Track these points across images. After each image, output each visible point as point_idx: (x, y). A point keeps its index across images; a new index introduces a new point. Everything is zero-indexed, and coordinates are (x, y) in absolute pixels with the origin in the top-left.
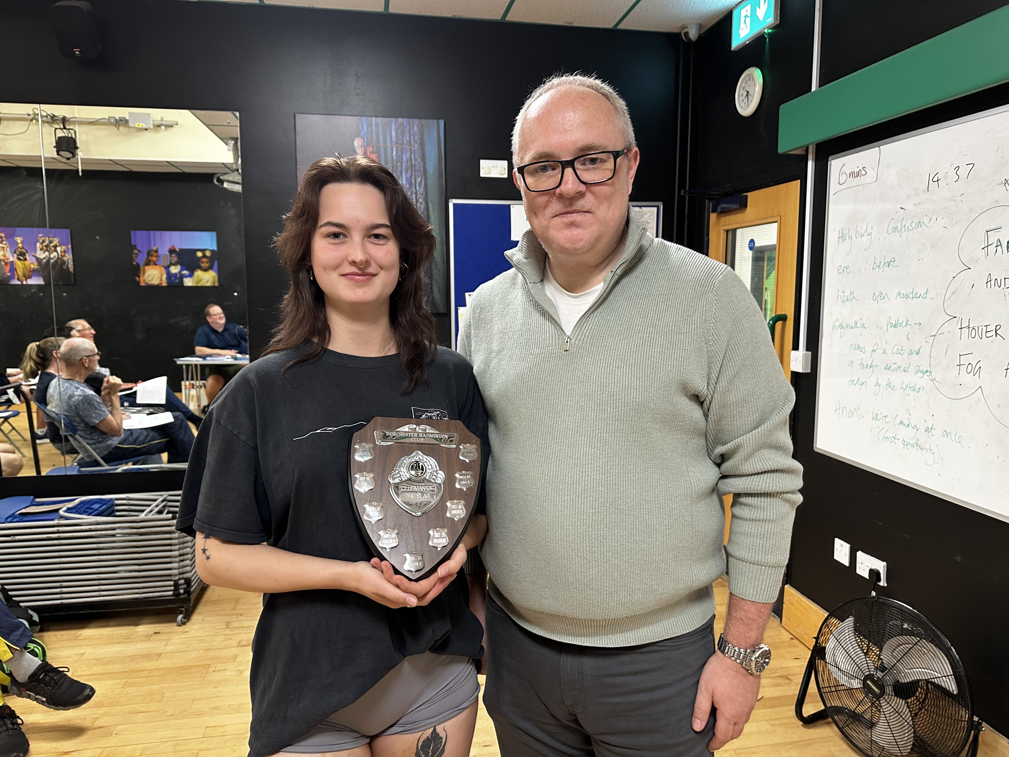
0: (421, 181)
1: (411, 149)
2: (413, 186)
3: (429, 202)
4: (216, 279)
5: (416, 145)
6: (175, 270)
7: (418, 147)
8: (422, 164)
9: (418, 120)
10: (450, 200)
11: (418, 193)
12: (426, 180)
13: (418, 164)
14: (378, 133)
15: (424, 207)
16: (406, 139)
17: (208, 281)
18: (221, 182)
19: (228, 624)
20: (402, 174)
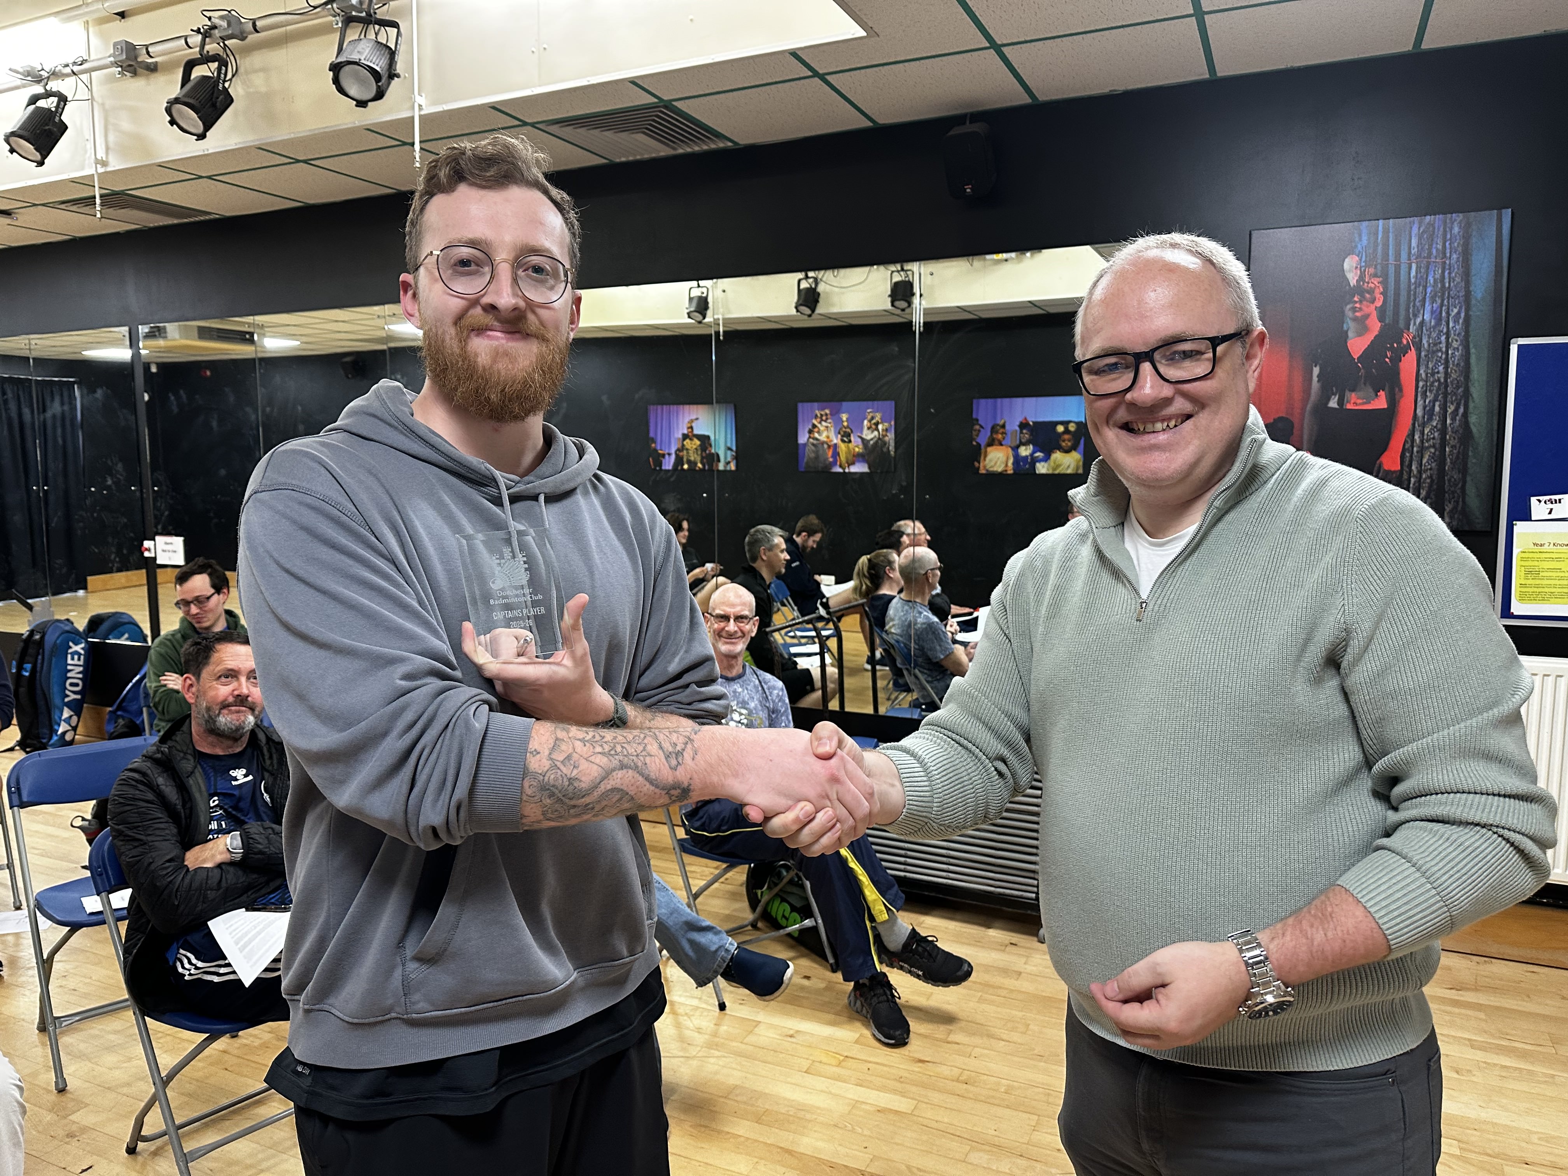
0: (1459, 313)
1: (1444, 263)
4: (1081, 463)
5: (1455, 256)
7: (1458, 258)
8: (1463, 284)
9: (1461, 215)
10: (1513, 340)
11: (1452, 332)
13: (1456, 286)
14: (1386, 245)
15: (1462, 355)
16: (1437, 250)
17: (1069, 467)
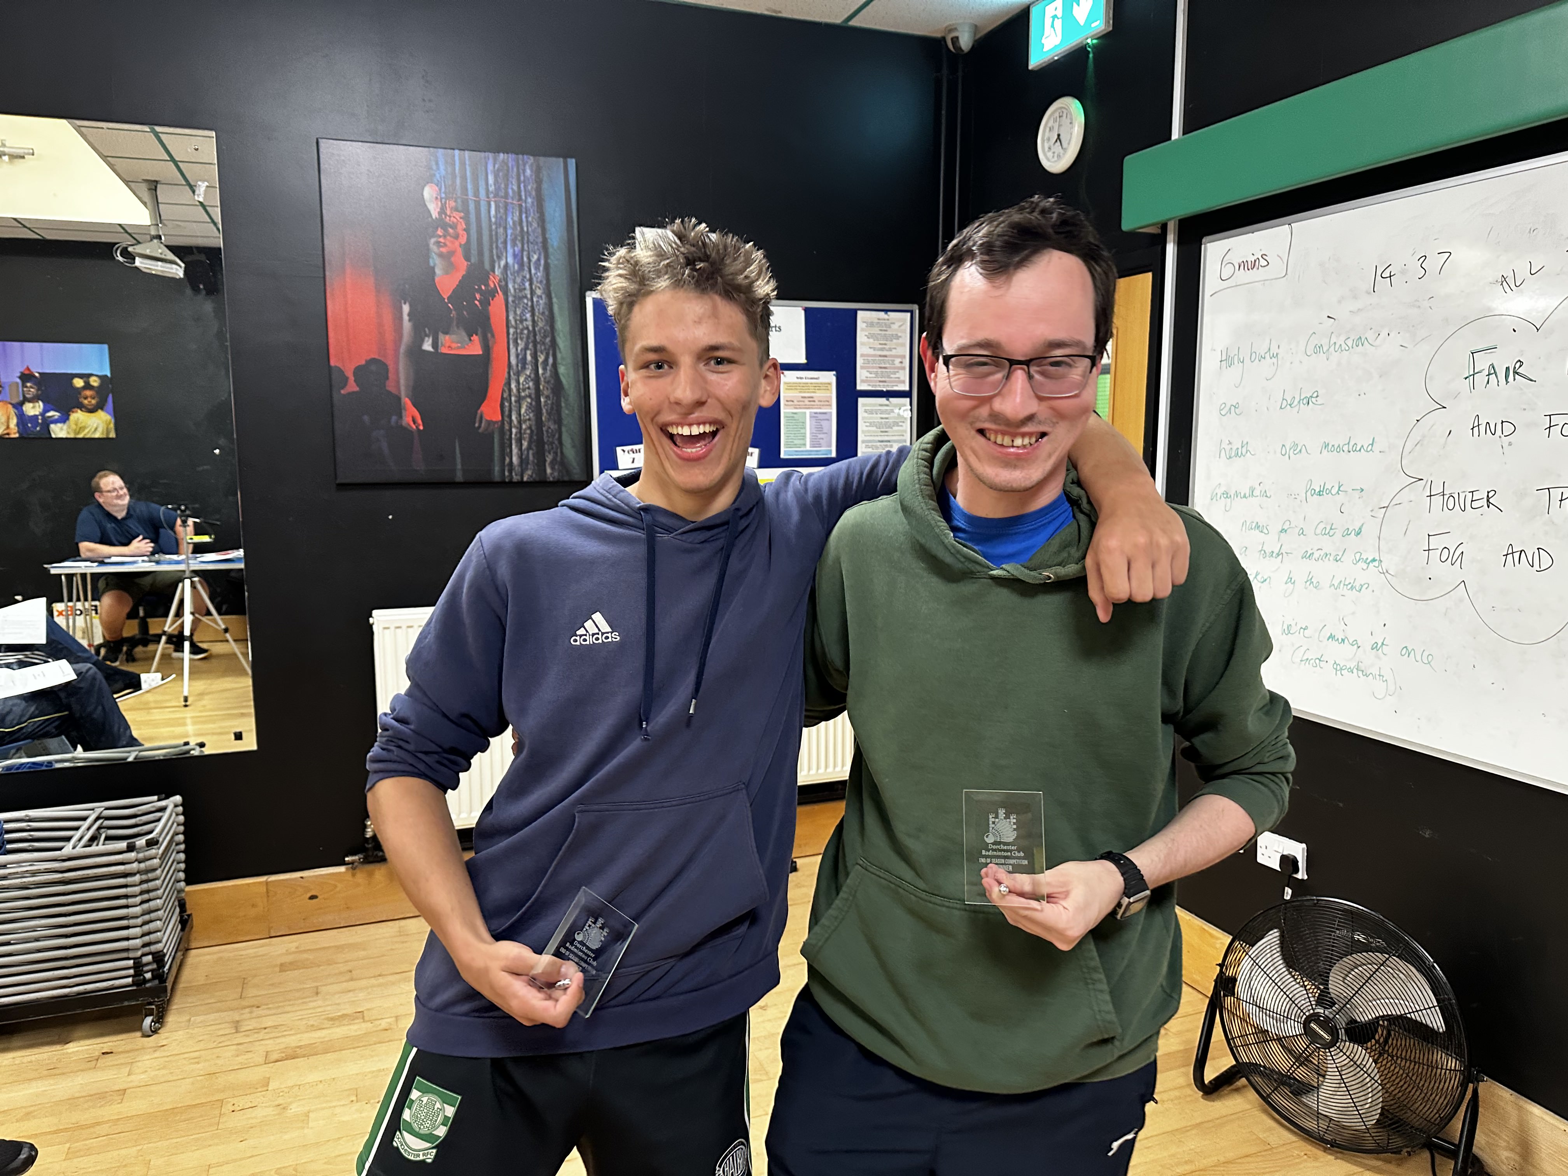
0: (539, 260)
1: (520, 206)
2: (526, 268)
3: (553, 295)
4: (112, 426)
5: (529, 200)
6: (32, 409)
7: (533, 203)
8: (539, 230)
9: (532, 158)
10: (588, 293)
11: (535, 279)
12: (547, 258)
13: (534, 231)
14: (464, 178)
15: (545, 304)
16: (512, 189)
17: (96, 429)
18: (131, 257)
19: (236, 1026)
20: (506, 248)
